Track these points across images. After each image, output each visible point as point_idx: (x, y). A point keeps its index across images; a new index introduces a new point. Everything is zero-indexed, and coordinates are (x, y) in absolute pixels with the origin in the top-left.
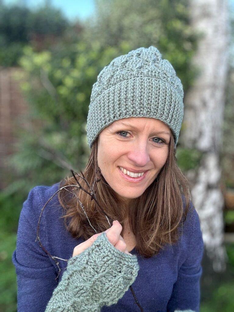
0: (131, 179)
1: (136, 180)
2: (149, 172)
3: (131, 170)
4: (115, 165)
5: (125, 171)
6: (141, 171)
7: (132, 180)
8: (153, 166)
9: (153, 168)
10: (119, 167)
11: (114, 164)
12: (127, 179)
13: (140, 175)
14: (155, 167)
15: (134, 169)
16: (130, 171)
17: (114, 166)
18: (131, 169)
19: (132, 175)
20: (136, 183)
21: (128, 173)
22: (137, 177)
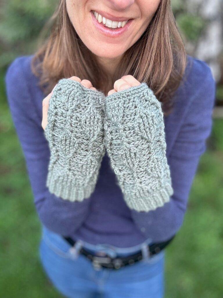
0: (108, 31)
1: (114, 33)
2: (133, 22)
3: (107, 16)
4: (88, 8)
5: (100, 18)
6: (121, 18)
7: (108, 33)
8: (139, 13)
9: (139, 17)
10: (92, 11)
11: (86, 7)
12: (103, 31)
13: (119, 24)
14: (142, 15)
15: (112, 14)
16: (107, 18)
17: (86, 9)
18: (108, 14)
19: (110, 24)
20: (113, 37)
21: (104, 21)
22: (116, 27)
